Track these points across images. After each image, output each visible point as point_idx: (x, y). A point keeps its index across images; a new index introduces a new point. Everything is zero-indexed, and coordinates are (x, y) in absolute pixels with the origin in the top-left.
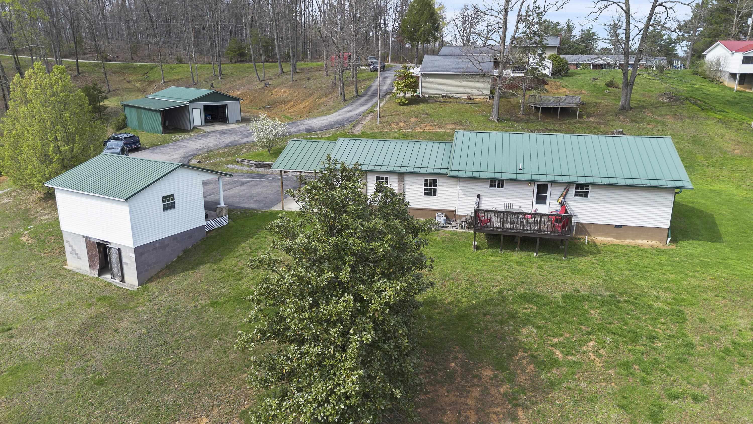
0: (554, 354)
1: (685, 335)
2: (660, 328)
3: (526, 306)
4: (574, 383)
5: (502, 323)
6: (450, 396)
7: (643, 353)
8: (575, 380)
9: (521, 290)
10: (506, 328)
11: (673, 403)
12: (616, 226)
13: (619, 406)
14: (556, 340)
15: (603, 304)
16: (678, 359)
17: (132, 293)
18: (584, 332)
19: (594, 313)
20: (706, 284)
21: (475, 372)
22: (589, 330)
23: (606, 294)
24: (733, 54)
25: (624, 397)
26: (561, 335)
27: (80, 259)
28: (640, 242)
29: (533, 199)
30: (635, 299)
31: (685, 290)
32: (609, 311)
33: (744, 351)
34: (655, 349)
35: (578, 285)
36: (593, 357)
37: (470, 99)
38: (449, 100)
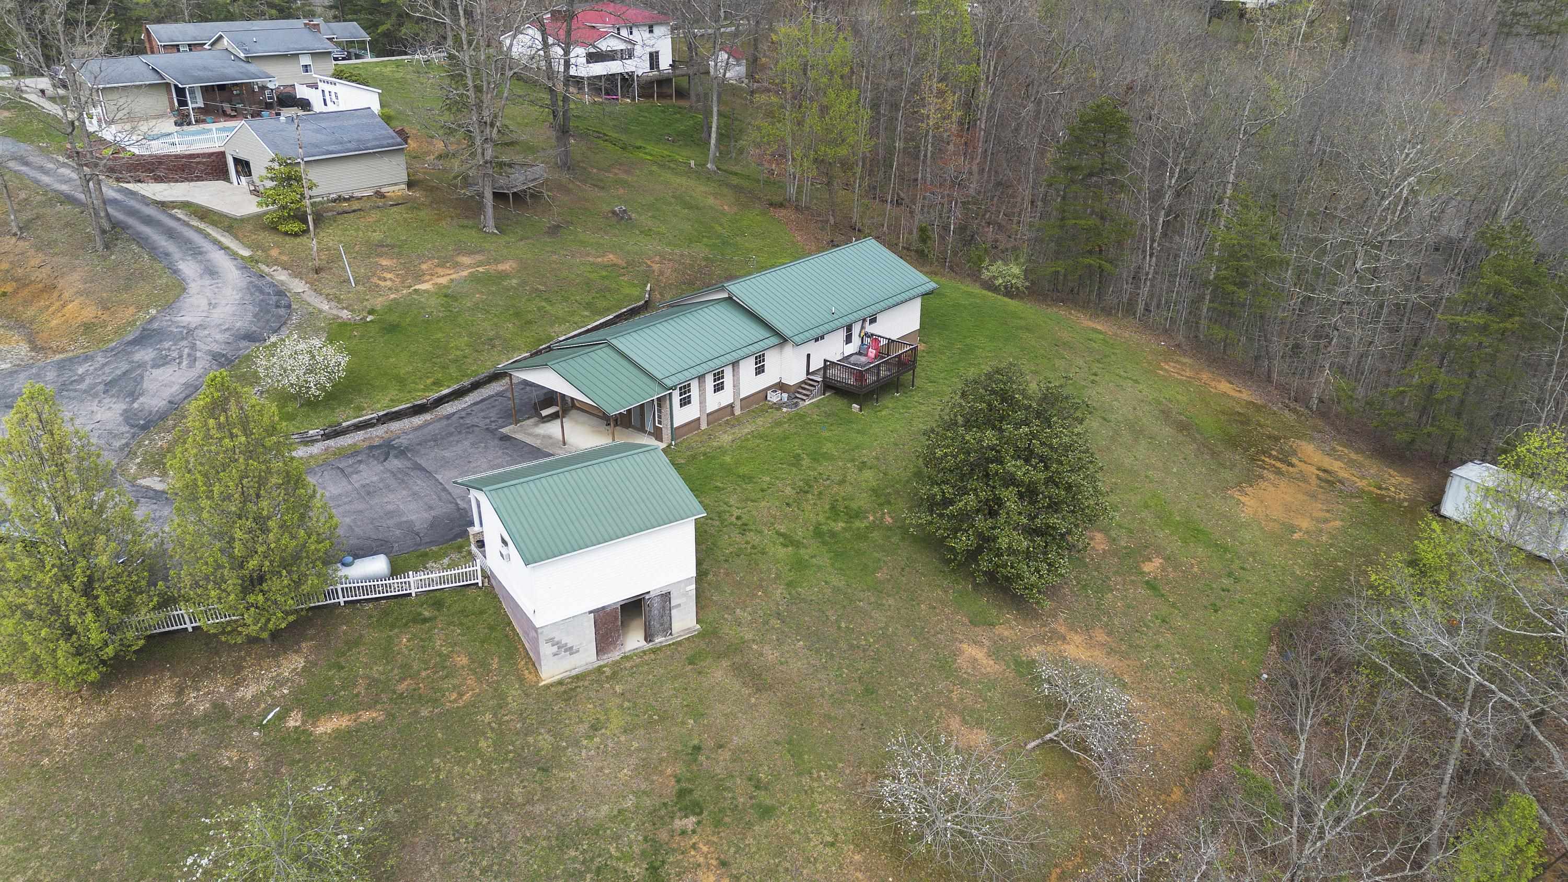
17: (701, 635)
27: (577, 651)
29: (844, 342)
37: (379, 195)
38: (356, 205)
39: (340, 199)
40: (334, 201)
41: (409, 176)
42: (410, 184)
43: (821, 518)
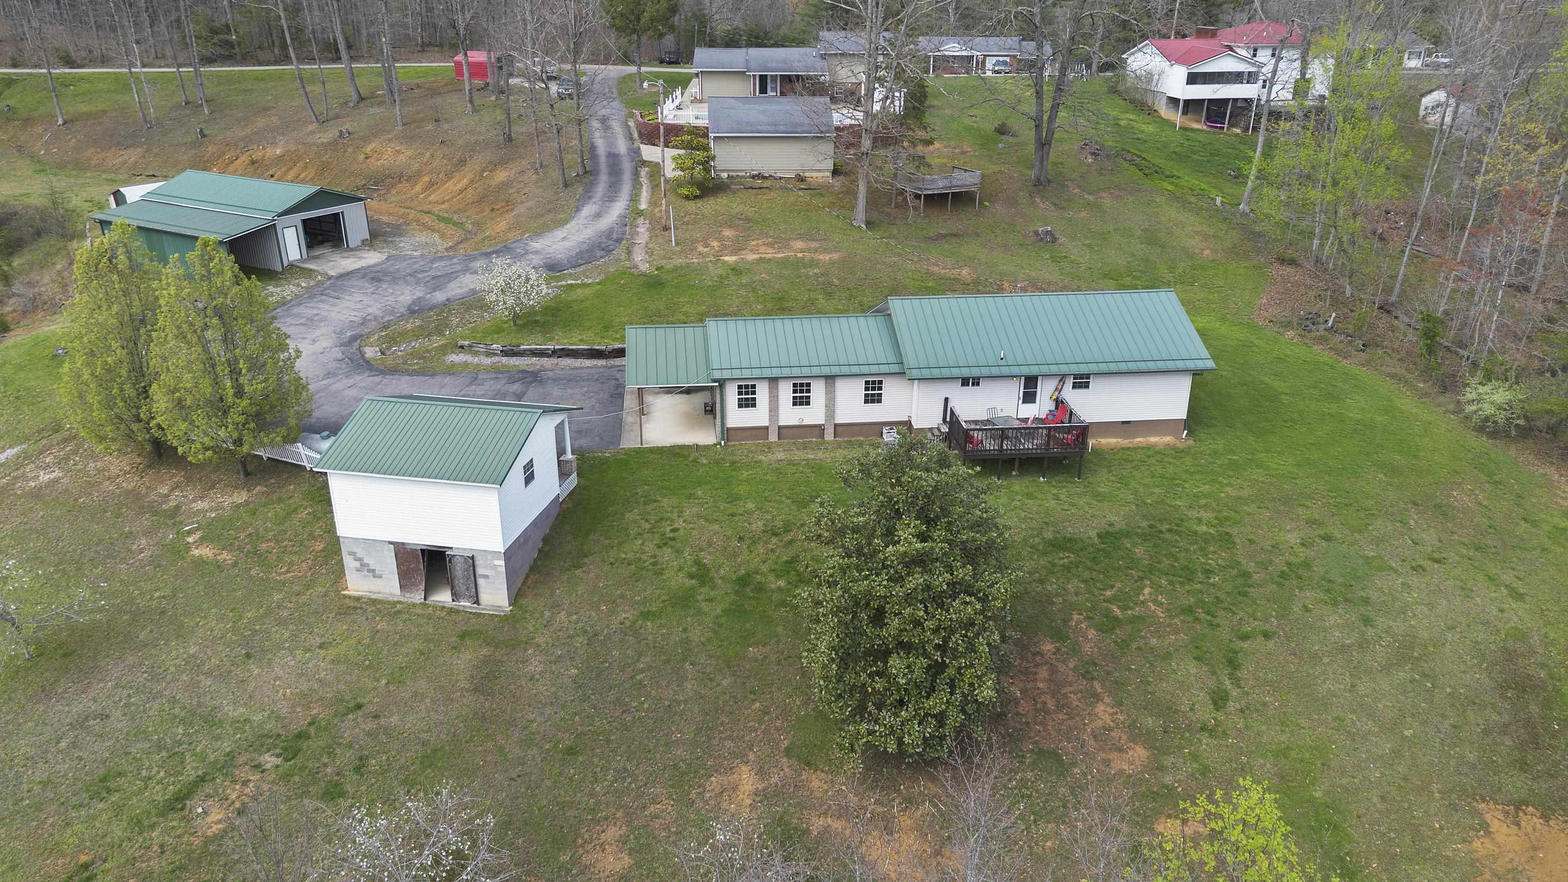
0: (1111, 611)
1: (1239, 563)
2: (1211, 559)
3: (1061, 555)
4: (1142, 641)
5: (1041, 581)
6: (1016, 683)
7: (1201, 592)
8: (1142, 637)
9: (1049, 535)
10: (1049, 588)
11: (1246, 645)
12: (1123, 422)
13: (1195, 658)
14: (1108, 593)
15: (1145, 537)
16: (1239, 593)
18: (1136, 578)
19: (1139, 551)
20: (1245, 493)
21: (1033, 649)
22: (1140, 574)
23: (1144, 524)
24: (1172, 65)
25: (1197, 647)
26: (1112, 587)
27: (381, 577)
28: (1153, 440)
29: (1019, 398)
30: (1177, 525)
31: (1226, 505)
32: (1156, 546)
33: (1300, 572)
34: (1213, 585)
35: (1112, 518)
36: (1153, 607)
37: (801, 179)
38: (767, 184)
39: (759, 176)
40: (753, 177)
41: (834, 166)
42: (836, 172)
43: (764, 568)
